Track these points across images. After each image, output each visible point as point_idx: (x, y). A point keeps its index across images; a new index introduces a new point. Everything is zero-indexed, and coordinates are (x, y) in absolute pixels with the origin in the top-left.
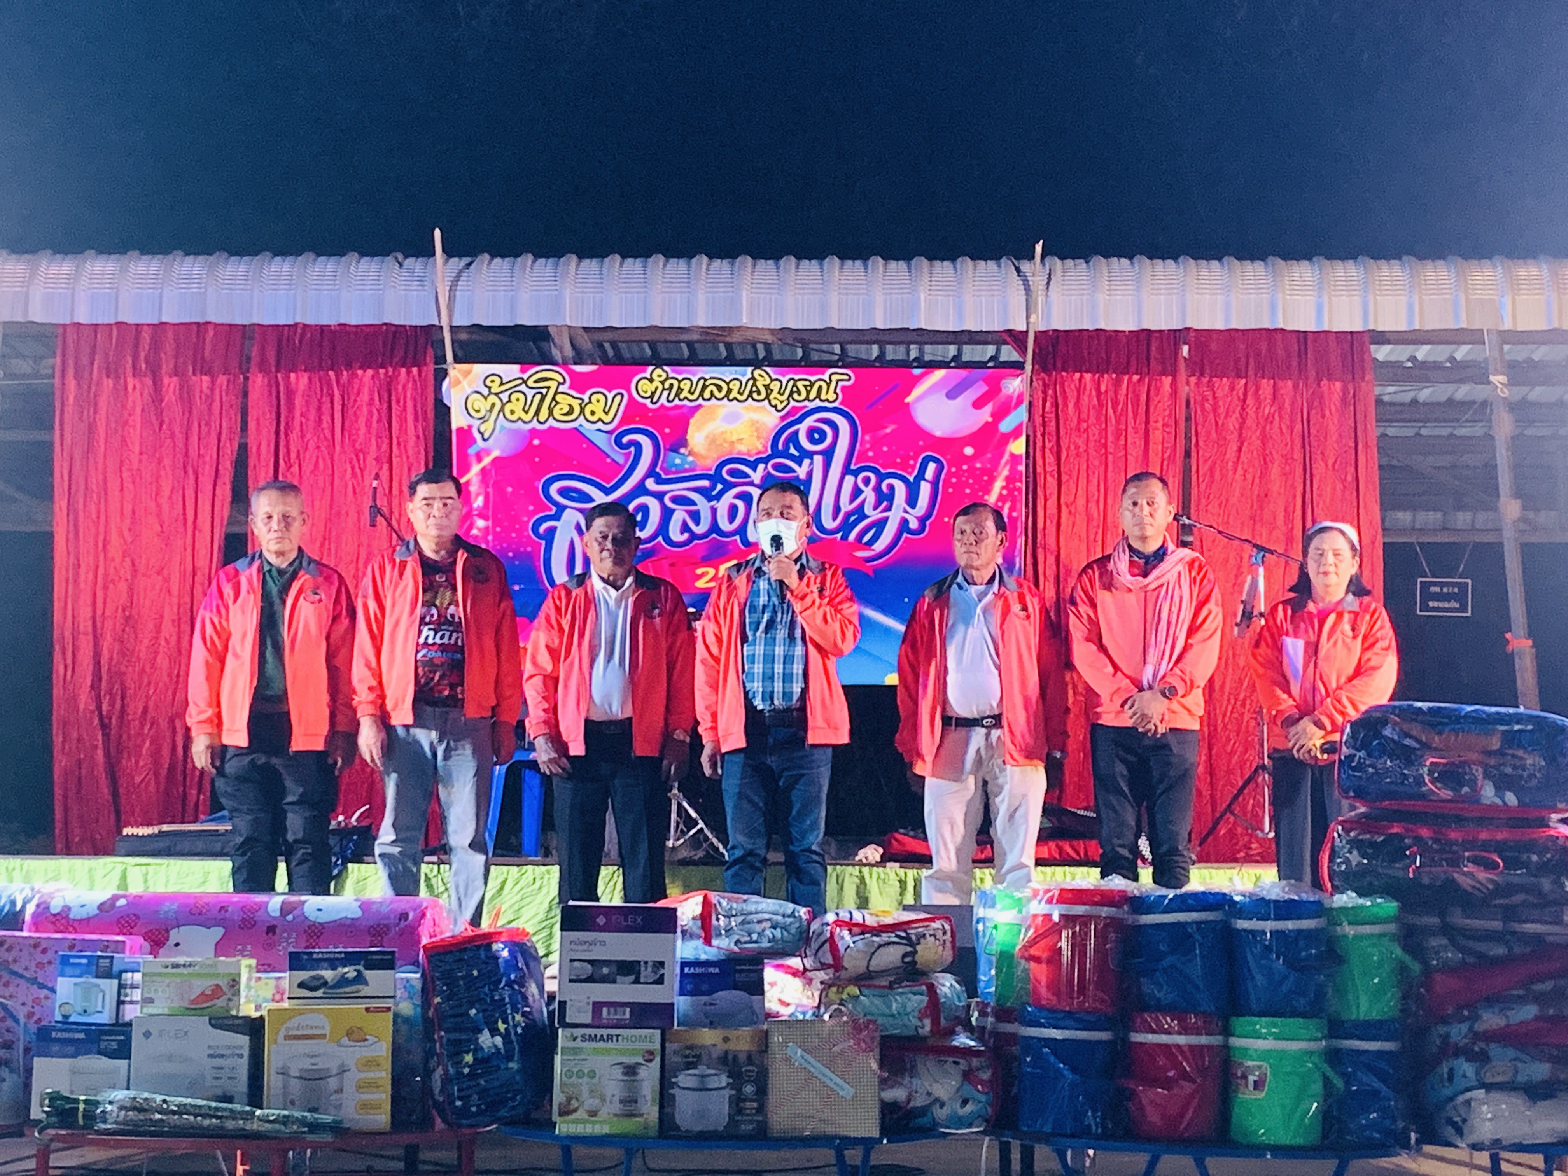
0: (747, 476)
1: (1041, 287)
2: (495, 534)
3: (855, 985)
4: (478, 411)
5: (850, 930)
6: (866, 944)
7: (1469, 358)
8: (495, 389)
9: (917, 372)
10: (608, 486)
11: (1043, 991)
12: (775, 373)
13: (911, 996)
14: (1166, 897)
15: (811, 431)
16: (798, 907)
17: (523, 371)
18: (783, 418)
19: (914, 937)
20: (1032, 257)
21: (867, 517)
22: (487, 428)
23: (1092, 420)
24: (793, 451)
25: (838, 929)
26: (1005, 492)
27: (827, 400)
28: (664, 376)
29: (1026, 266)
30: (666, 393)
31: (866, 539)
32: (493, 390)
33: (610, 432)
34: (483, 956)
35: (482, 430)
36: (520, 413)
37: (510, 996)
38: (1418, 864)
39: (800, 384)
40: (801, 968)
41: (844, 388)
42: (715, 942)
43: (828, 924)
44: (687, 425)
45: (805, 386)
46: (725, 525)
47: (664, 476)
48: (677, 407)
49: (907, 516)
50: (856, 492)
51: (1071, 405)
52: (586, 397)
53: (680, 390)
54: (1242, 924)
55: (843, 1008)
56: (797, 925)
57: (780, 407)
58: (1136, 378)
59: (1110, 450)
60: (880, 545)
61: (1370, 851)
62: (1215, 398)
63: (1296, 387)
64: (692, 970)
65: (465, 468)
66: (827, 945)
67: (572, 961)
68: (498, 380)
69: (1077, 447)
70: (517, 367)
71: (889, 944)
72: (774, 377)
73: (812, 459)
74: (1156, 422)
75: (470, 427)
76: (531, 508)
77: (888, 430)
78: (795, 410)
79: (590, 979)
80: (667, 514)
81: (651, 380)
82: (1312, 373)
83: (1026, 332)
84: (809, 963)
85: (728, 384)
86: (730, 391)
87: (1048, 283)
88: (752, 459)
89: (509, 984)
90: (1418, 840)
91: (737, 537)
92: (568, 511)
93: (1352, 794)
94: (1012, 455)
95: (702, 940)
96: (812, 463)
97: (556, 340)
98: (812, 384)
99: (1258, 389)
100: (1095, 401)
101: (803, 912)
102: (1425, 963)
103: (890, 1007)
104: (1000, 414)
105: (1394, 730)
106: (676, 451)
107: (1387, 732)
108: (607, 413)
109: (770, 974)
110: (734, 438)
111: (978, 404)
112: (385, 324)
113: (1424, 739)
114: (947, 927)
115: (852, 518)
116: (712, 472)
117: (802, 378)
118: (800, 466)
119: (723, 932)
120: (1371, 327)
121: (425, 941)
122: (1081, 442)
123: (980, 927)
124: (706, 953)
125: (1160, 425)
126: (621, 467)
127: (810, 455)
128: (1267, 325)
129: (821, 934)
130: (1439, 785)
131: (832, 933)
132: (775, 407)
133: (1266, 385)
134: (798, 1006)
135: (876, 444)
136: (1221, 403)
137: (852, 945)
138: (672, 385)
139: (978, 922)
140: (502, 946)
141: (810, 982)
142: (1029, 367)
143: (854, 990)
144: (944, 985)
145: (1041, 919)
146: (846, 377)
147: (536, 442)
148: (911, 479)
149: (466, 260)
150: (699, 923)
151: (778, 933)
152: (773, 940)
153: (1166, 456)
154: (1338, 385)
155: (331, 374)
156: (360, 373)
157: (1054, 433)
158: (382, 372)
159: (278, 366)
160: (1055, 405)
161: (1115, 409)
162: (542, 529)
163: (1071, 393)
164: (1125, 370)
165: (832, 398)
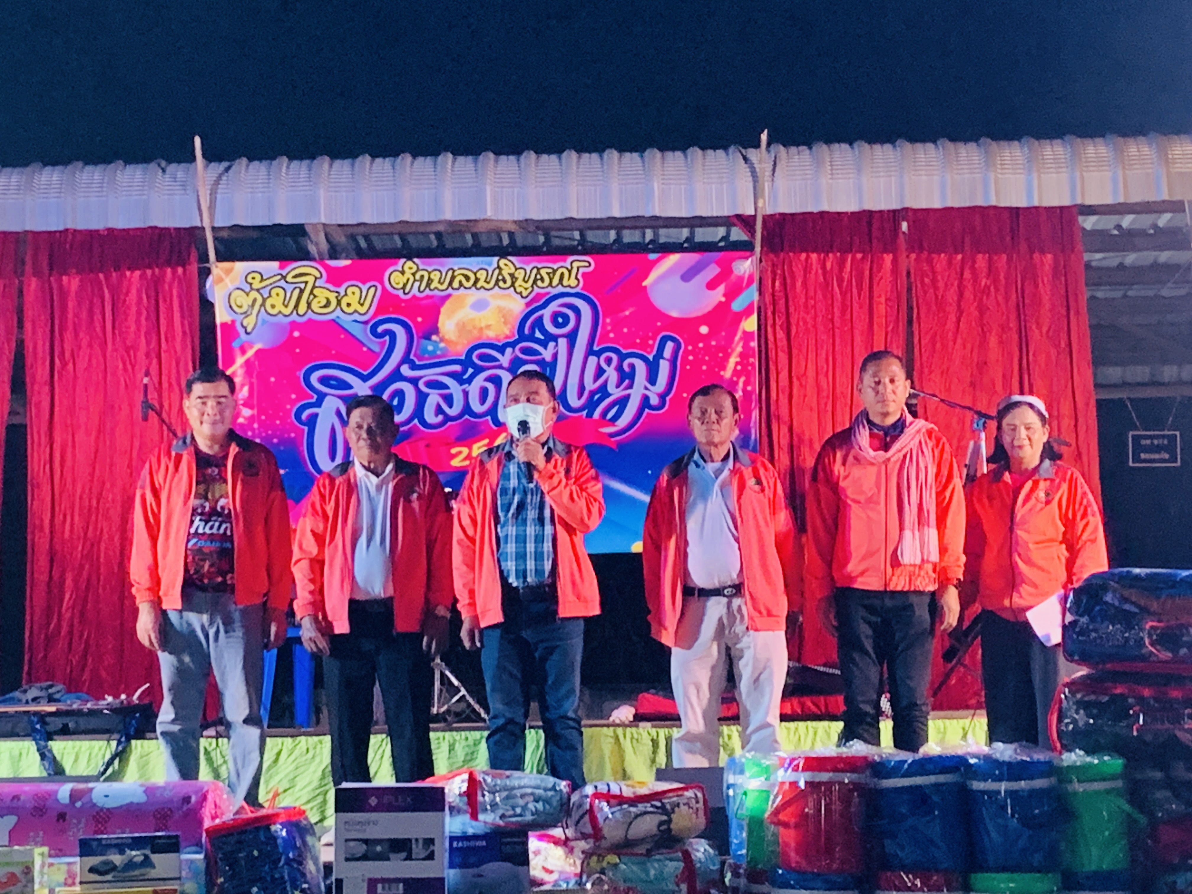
0: (497, 360)
1: (767, 174)
2: (260, 422)
3: (615, 854)
4: (240, 307)
5: (608, 802)
6: (624, 815)
7: (1171, 225)
8: (257, 285)
9: (652, 256)
10: (365, 373)
11: (792, 854)
12: (520, 262)
13: (667, 862)
14: (906, 761)
15: (555, 316)
16: (558, 781)
17: (282, 267)
18: (528, 305)
19: (668, 807)
20: (757, 146)
21: (609, 395)
22: (250, 322)
23: (819, 297)
24: (538, 335)
25: (597, 801)
26: (739, 368)
27: (569, 286)
28: (415, 268)
29: (752, 154)
30: (417, 284)
31: (610, 415)
32: (254, 286)
33: (366, 323)
34: (263, 838)
35: (245, 324)
36: (280, 307)
37: (289, 874)
38: (1141, 722)
39: (543, 272)
40: (563, 837)
41: (584, 275)
42: (481, 817)
43: (587, 796)
44: (438, 313)
45: (548, 274)
46: (477, 407)
47: (418, 363)
48: (428, 297)
49: (647, 392)
50: (599, 372)
51: (799, 284)
52: (342, 290)
53: (430, 281)
54: (977, 785)
55: (603, 877)
56: (558, 798)
57: (525, 294)
58: (859, 256)
59: (837, 324)
60: (623, 422)
61: (1095, 711)
62: (934, 272)
63: (1009, 260)
64: (460, 844)
65: (230, 361)
66: (587, 817)
67: (347, 840)
68: (258, 277)
69: (805, 323)
70: (275, 264)
71: (646, 813)
72: (518, 266)
73: (556, 342)
74: (880, 296)
75: (233, 322)
76: (293, 396)
77: (627, 313)
78: (539, 296)
79: (365, 857)
80: (421, 398)
81: (403, 273)
82: (1023, 247)
83: (754, 217)
84: (570, 833)
85: (475, 274)
86: (477, 280)
87: (774, 170)
88: (500, 344)
89: (288, 862)
90: (1141, 700)
91: (489, 418)
92: (328, 399)
93: (1076, 658)
94: (745, 332)
95: (468, 816)
96: (557, 345)
97: (312, 236)
98: (555, 271)
99: (974, 262)
100: (821, 279)
101: (563, 785)
102: (1151, 815)
103: (647, 874)
104: (732, 294)
105: (1114, 596)
106: (429, 338)
107: (1109, 598)
108: (362, 305)
109: (534, 844)
110: (483, 325)
111: (712, 285)
112: (151, 227)
113: (1142, 603)
114: (700, 795)
115: (596, 397)
116: (463, 357)
117: (545, 267)
118: (546, 348)
119: (488, 807)
120: (1079, 201)
121: (207, 823)
122: (808, 319)
123: (731, 792)
124: (472, 828)
125: (883, 300)
126: (377, 355)
127: (555, 338)
128: (980, 202)
129: (580, 806)
130: (1158, 647)
131: (591, 806)
132: (521, 293)
133: (981, 260)
134: (561, 873)
135: (617, 326)
136: (939, 277)
137: (610, 816)
138: (422, 277)
139: (728, 788)
140: (279, 826)
141: (571, 850)
142: (758, 249)
143: (613, 859)
144: (698, 851)
145: (787, 787)
146: (587, 264)
147: (296, 334)
148: (651, 357)
149: (225, 164)
150: (465, 799)
151: (540, 806)
152: (536, 813)
153: (890, 328)
154: (1049, 256)
155: (101, 276)
156: (128, 273)
157: (783, 310)
158: (149, 272)
159: (51, 269)
160: (784, 284)
161: (840, 286)
162: (304, 416)
163: (798, 271)
164: (848, 249)
165: (573, 282)
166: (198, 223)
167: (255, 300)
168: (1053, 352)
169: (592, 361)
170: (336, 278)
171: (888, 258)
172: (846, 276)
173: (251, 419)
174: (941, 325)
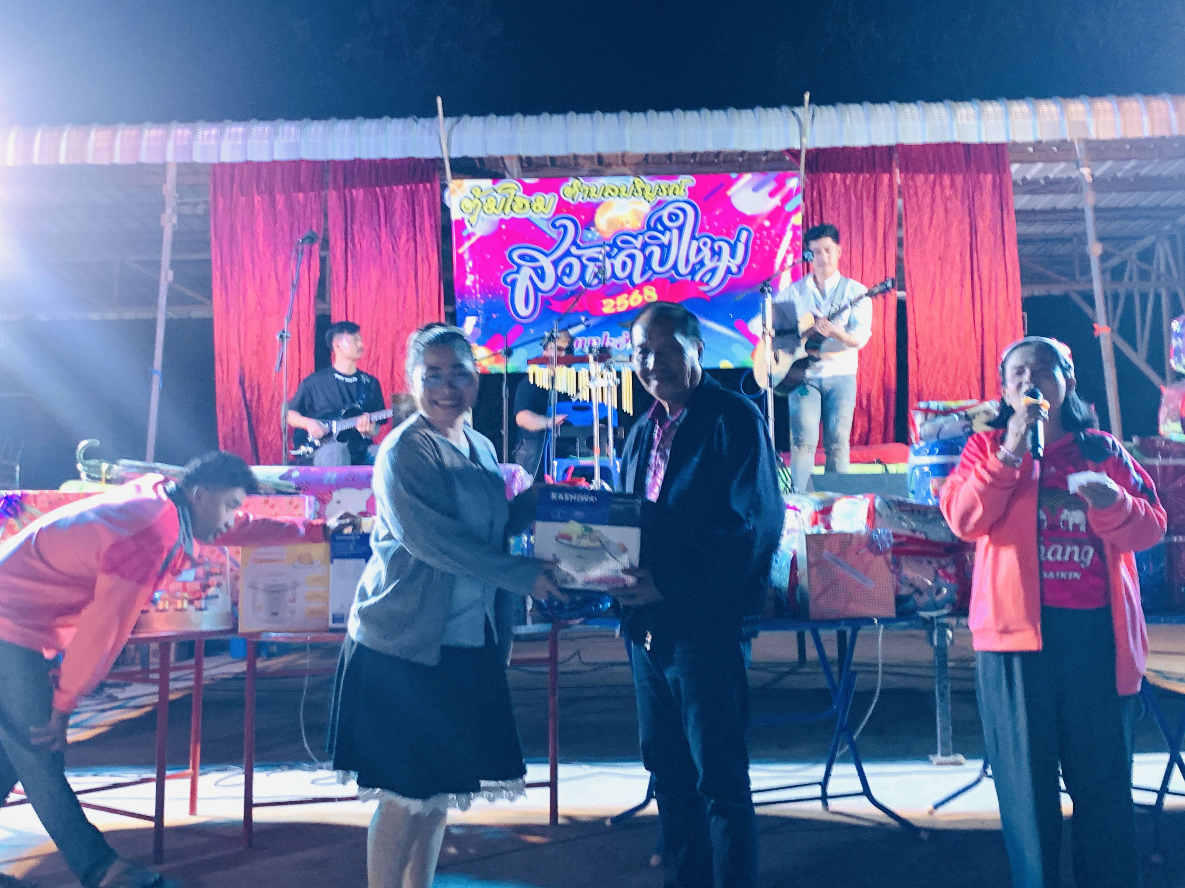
0: (633, 243)
1: (808, 122)
2: (481, 284)
4: (467, 209)
8: (478, 194)
9: (734, 176)
10: (548, 252)
12: (648, 180)
15: (670, 215)
17: (493, 183)
18: (653, 207)
20: (802, 104)
21: (705, 266)
22: (473, 220)
23: (842, 202)
24: (660, 227)
26: (790, 248)
27: (680, 196)
28: (580, 184)
29: (797, 110)
30: (581, 195)
31: (706, 279)
32: (476, 196)
33: (548, 219)
35: (470, 220)
36: (493, 209)
39: (663, 186)
41: (690, 189)
44: (595, 213)
45: (666, 188)
46: (620, 274)
47: (582, 245)
48: (589, 203)
49: (730, 264)
50: (699, 251)
51: (829, 194)
52: (533, 198)
53: (590, 192)
57: (651, 200)
58: (868, 175)
60: (714, 283)
62: (916, 186)
63: (964, 178)
65: (460, 245)
68: (479, 190)
70: (490, 181)
72: (646, 183)
73: (671, 232)
74: (881, 202)
75: (463, 219)
76: (502, 267)
77: (717, 213)
78: (660, 203)
80: (584, 268)
81: (572, 187)
82: (973, 170)
83: (800, 151)
85: (619, 188)
86: (620, 192)
87: (813, 119)
88: (635, 233)
91: (628, 281)
92: (524, 269)
94: (794, 225)
96: (671, 234)
97: (509, 169)
98: (670, 186)
99: (942, 180)
100: (843, 191)
104: (785, 200)
106: (589, 229)
108: (546, 208)
110: (624, 221)
111: (772, 194)
112: (409, 158)
115: (697, 267)
116: (611, 242)
117: (664, 184)
118: (664, 235)
120: (1012, 139)
122: (835, 215)
125: (883, 204)
127: (670, 229)
128: (947, 139)
132: (648, 200)
133: (946, 179)
135: (710, 222)
136: (919, 190)
138: (585, 189)
142: (802, 170)
146: (691, 181)
147: (504, 227)
148: (732, 242)
149: (454, 119)
153: (887, 222)
154: (989, 177)
155: (378, 189)
156: (395, 188)
157: (818, 211)
158: (408, 187)
159: (345, 185)
160: (819, 194)
161: (855, 195)
162: (509, 280)
163: (829, 186)
164: (860, 171)
165: (683, 194)
166: (439, 155)
167: (477, 205)
168: (992, 238)
169: (695, 244)
170: (529, 190)
171: (886, 177)
172: (859, 189)
173: (474, 282)
174: (921, 221)
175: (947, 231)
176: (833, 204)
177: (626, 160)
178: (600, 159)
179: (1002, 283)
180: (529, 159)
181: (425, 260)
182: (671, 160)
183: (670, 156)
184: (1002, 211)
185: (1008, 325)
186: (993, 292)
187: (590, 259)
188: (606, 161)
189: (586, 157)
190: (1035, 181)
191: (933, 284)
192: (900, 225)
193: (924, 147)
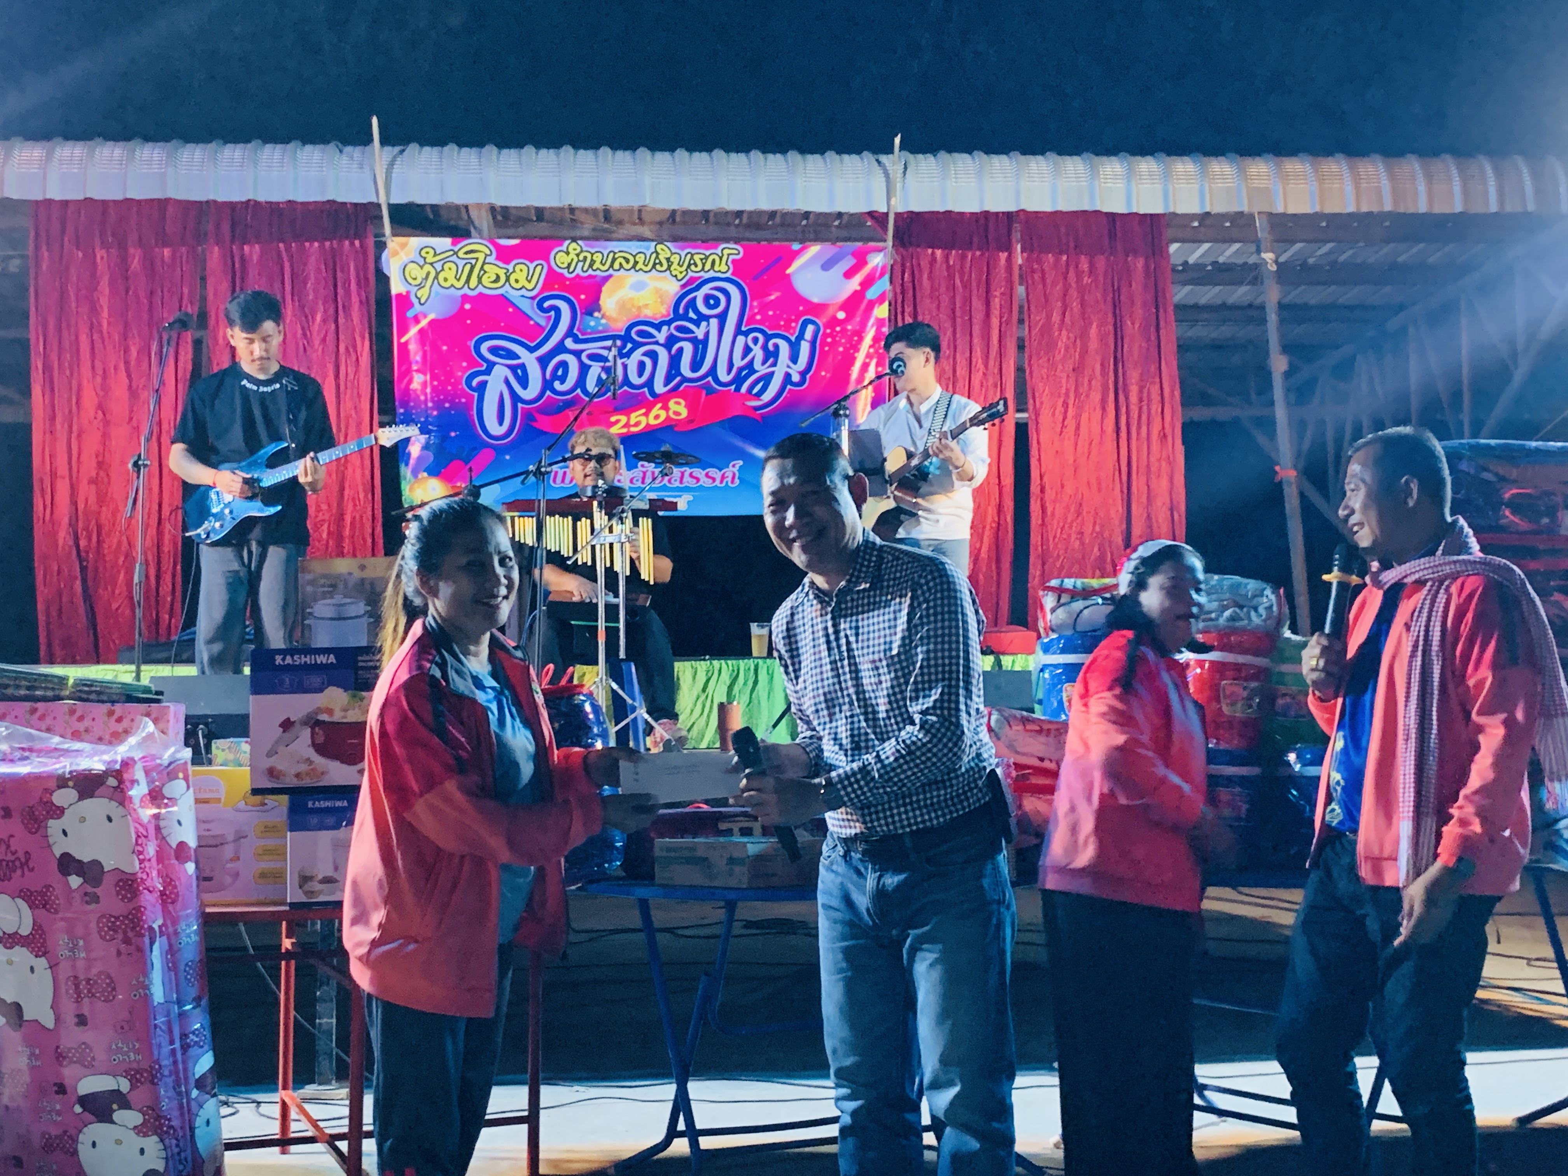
1: (899, 175)
8: (430, 259)
10: (532, 345)
17: (454, 244)
20: (890, 150)
23: (943, 289)
27: (720, 271)
45: (701, 259)
51: (925, 276)
58: (978, 253)
59: (958, 314)
63: (1108, 261)
69: (931, 312)
70: (448, 241)
73: (708, 322)
74: (996, 290)
82: (1121, 250)
83: (887, 214)
88: (657, 322)
94: (877, 319)
96: (708, 326)
99: (1077, 263)
100: (945, 273)
107: (1463, 467)
112: (328, 201)
113: (1501, 472)
115: (744, 373)
117: (699, 253)
122: (934, 307)
130: (1518, 516)
132: (676, 276)
133: (1084, 261)
136: (1047, 276)
146: (736, 252)
149: (399, 148)
153: (1004, 319)
154: (1141, 261)
155: (282, 246)
156: (307, 244)
157: (911, 300)
158: (327, 244)
159: (233, 238)
160: (913, 274)
161: (962, 281)
162: (474, 383)
163: (925, 264)
164: (969, 246)
165: (723, 268)
166: (374, 200)
167: (428, 274)
168: (1144, 345)
169: (741, 339)
170: (505, 255)
172: (967, 270)
173: (424, 384)
174: (1049, 317)
175: (1084, 335)
176: (932, 292)
177: (644, 216)
178: (607, 214)
179: (1156, 407)
180: (505, 210)
181: (351, 350)
182: (707, 221)
183: (705, 214)
184: (1157, 308)
185: (1164, 464)
186: (1144, 417)
187: (592, 357)
188: (615, 217)
189: (586, 210)
190: (1199, 266)
191: (1065, 405)
192: (1021, 321)
193: (1056, 216)
